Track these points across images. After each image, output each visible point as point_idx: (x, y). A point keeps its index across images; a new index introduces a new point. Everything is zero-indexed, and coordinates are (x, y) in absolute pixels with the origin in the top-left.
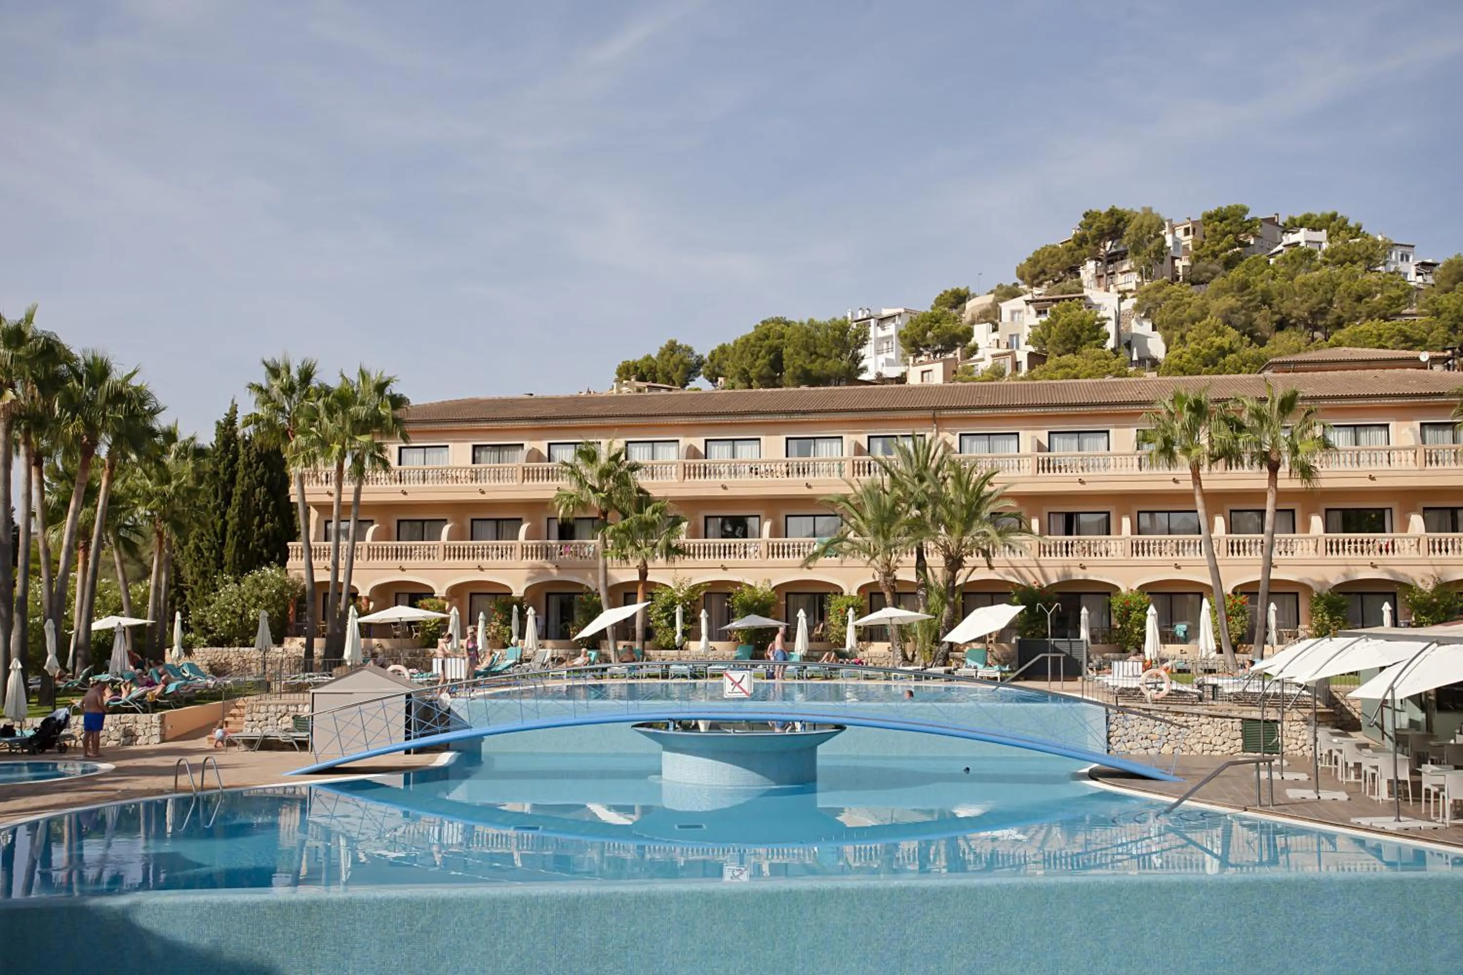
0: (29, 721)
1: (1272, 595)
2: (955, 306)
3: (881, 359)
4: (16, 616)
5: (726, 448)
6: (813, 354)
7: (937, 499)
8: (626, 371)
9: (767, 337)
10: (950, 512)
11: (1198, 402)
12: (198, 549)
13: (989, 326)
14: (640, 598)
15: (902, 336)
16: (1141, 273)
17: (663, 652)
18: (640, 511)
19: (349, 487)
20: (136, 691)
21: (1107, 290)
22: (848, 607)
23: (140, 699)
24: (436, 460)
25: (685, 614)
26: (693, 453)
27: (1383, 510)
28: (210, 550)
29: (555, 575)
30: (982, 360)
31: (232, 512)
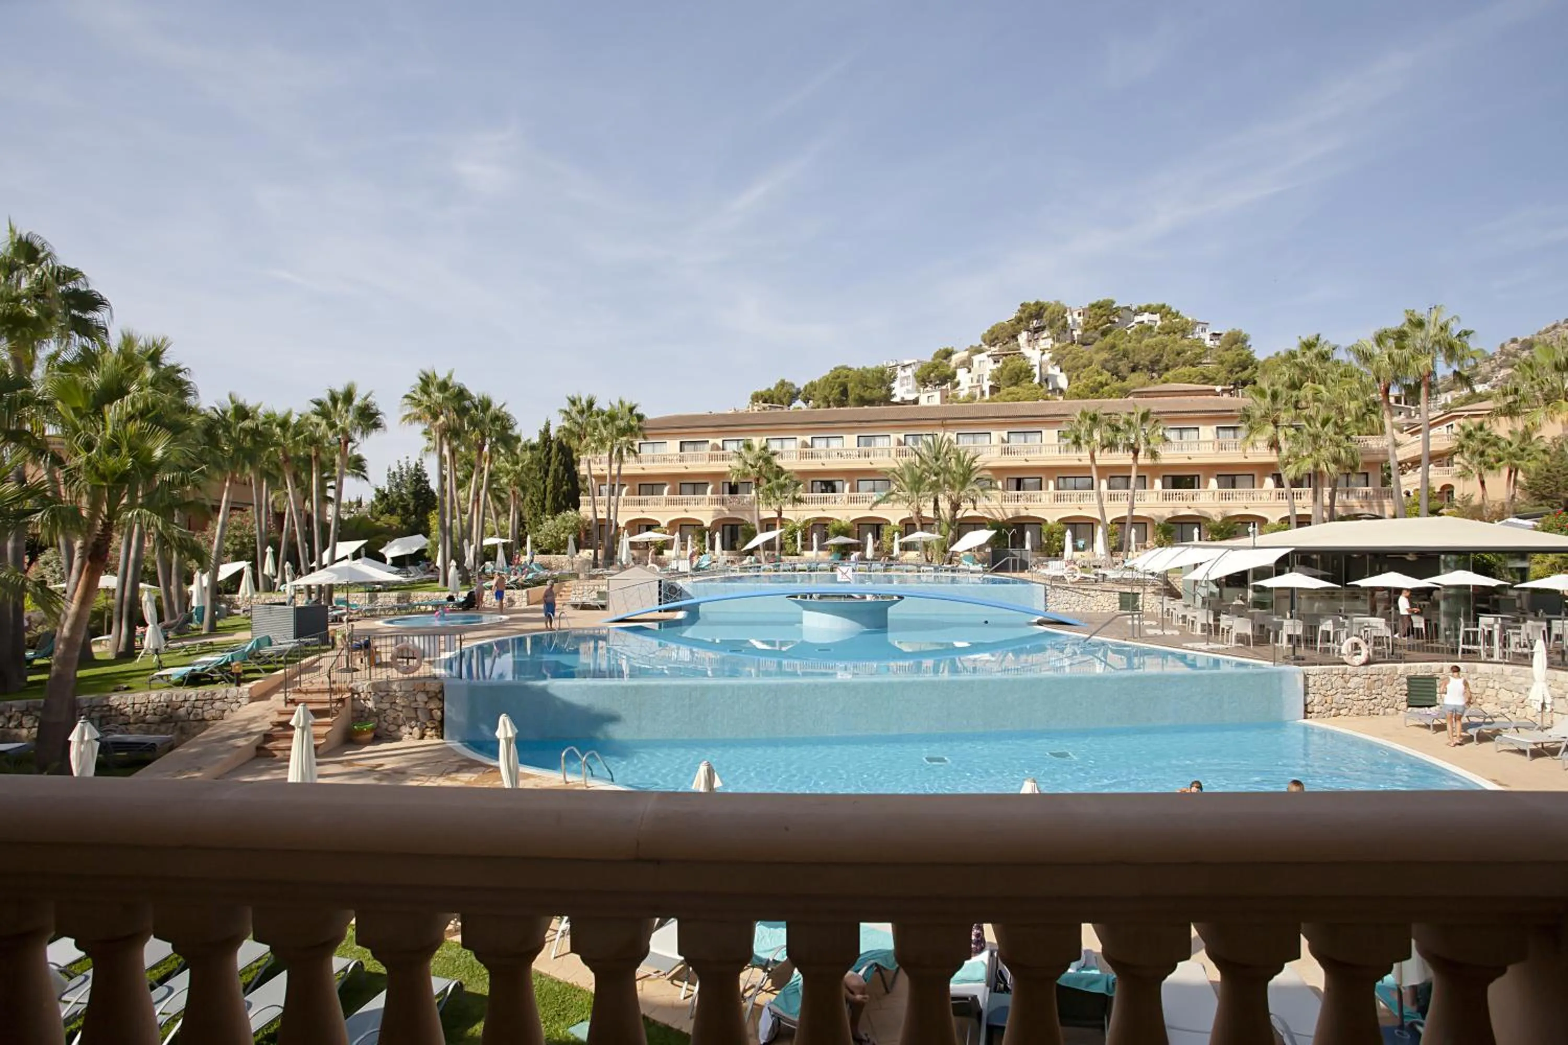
0: (460, 593)
1: (1133, 524)
2: (945, 358)
3: (904, 389)
4: (448, 538)
5: (824, 442)
6: (866, 387)
7: (947, 470)
8: (756, 398)
9: (839, 377)
10: (953, 478)
11: (1095, 415)
12: (532, 501)
13: (966, 370)
14: (778, 526)
15: (916, 376)
16: (1054, 339)
17: (790, 557)
18: (777, 478)
19: (615, 466)
20: (513, 578)
21: (1034, 349)
22: (894, 532)
23: (515, 582)
24: (660, 450)
25: (802, 535)
26: (805, 445)
27: (1194, 476)
28: (538, 501)
29: (728, 514)
30: (962, 390)
31: (549, 481)
